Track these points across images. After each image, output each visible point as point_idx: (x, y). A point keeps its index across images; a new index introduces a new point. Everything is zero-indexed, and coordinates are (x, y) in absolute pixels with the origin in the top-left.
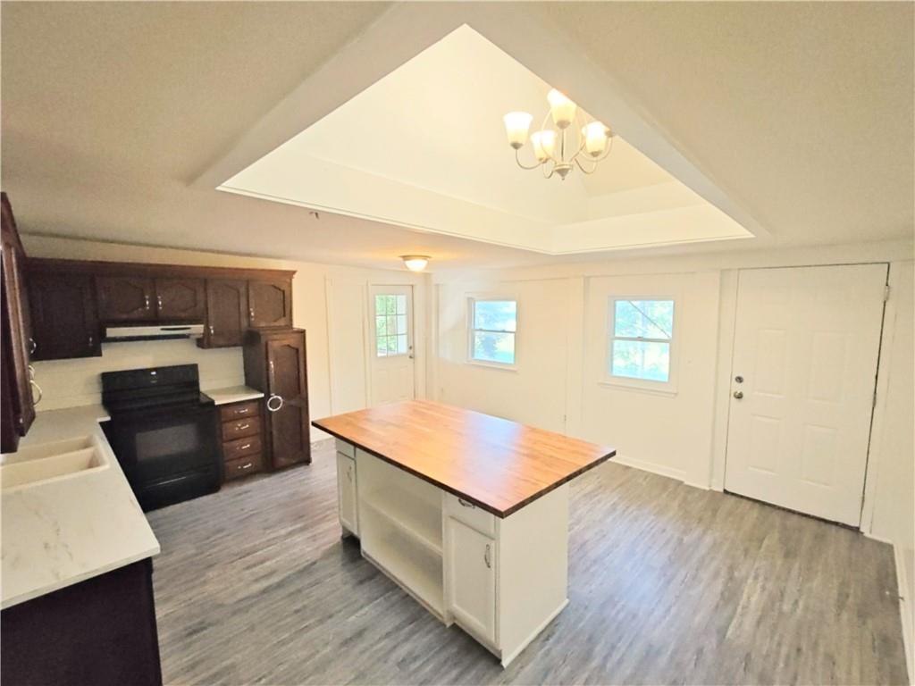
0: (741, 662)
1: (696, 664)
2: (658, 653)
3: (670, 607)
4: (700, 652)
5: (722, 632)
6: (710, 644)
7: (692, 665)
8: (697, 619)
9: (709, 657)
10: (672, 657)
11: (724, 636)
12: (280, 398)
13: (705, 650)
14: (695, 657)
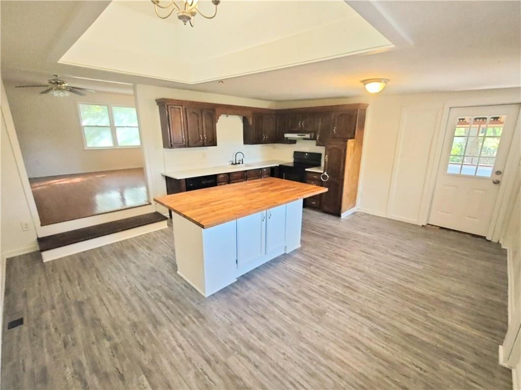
0: (122, 371)
1: (138, 342)
2: (155, 327)
3: (183, 349)
4: (143, 348)
5: (148, 373)
6: (145, 359)
7: (139, 339)
8: (165, 362)
9: (137, 352)
10: (149, 332)
11: (144, 373)
12: (328, 176)
13: (142, 352)
14: (142, 344)
